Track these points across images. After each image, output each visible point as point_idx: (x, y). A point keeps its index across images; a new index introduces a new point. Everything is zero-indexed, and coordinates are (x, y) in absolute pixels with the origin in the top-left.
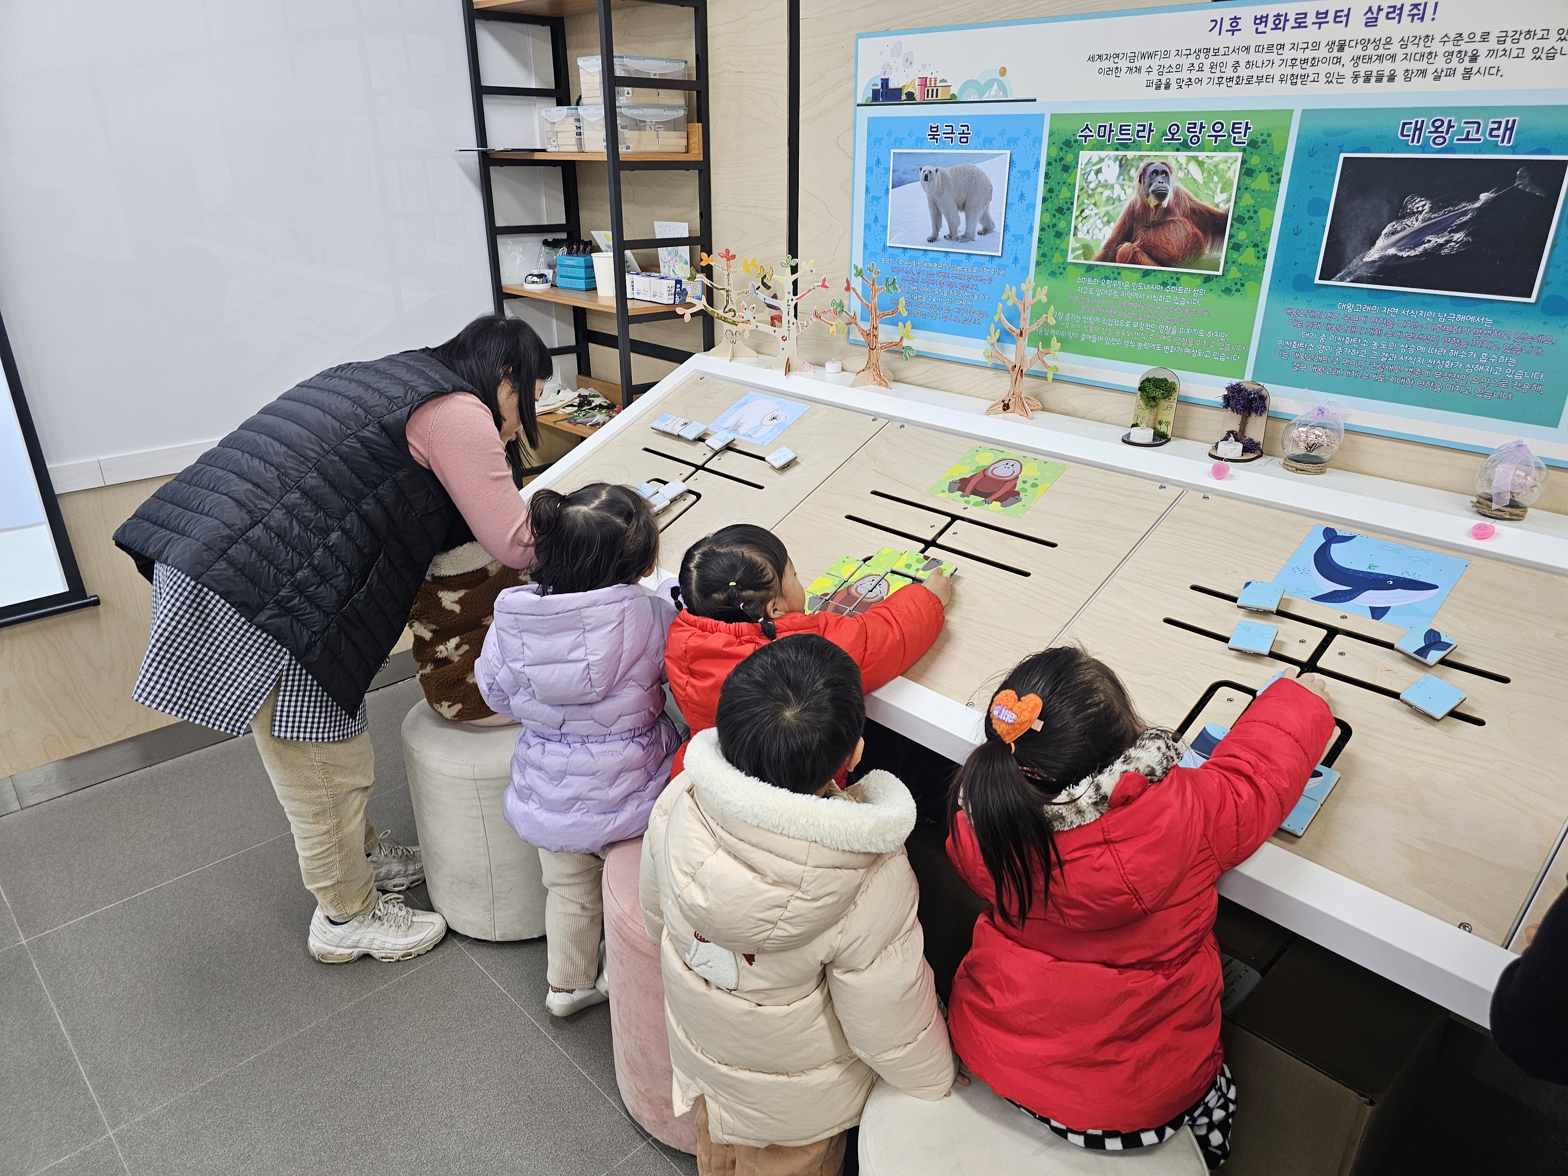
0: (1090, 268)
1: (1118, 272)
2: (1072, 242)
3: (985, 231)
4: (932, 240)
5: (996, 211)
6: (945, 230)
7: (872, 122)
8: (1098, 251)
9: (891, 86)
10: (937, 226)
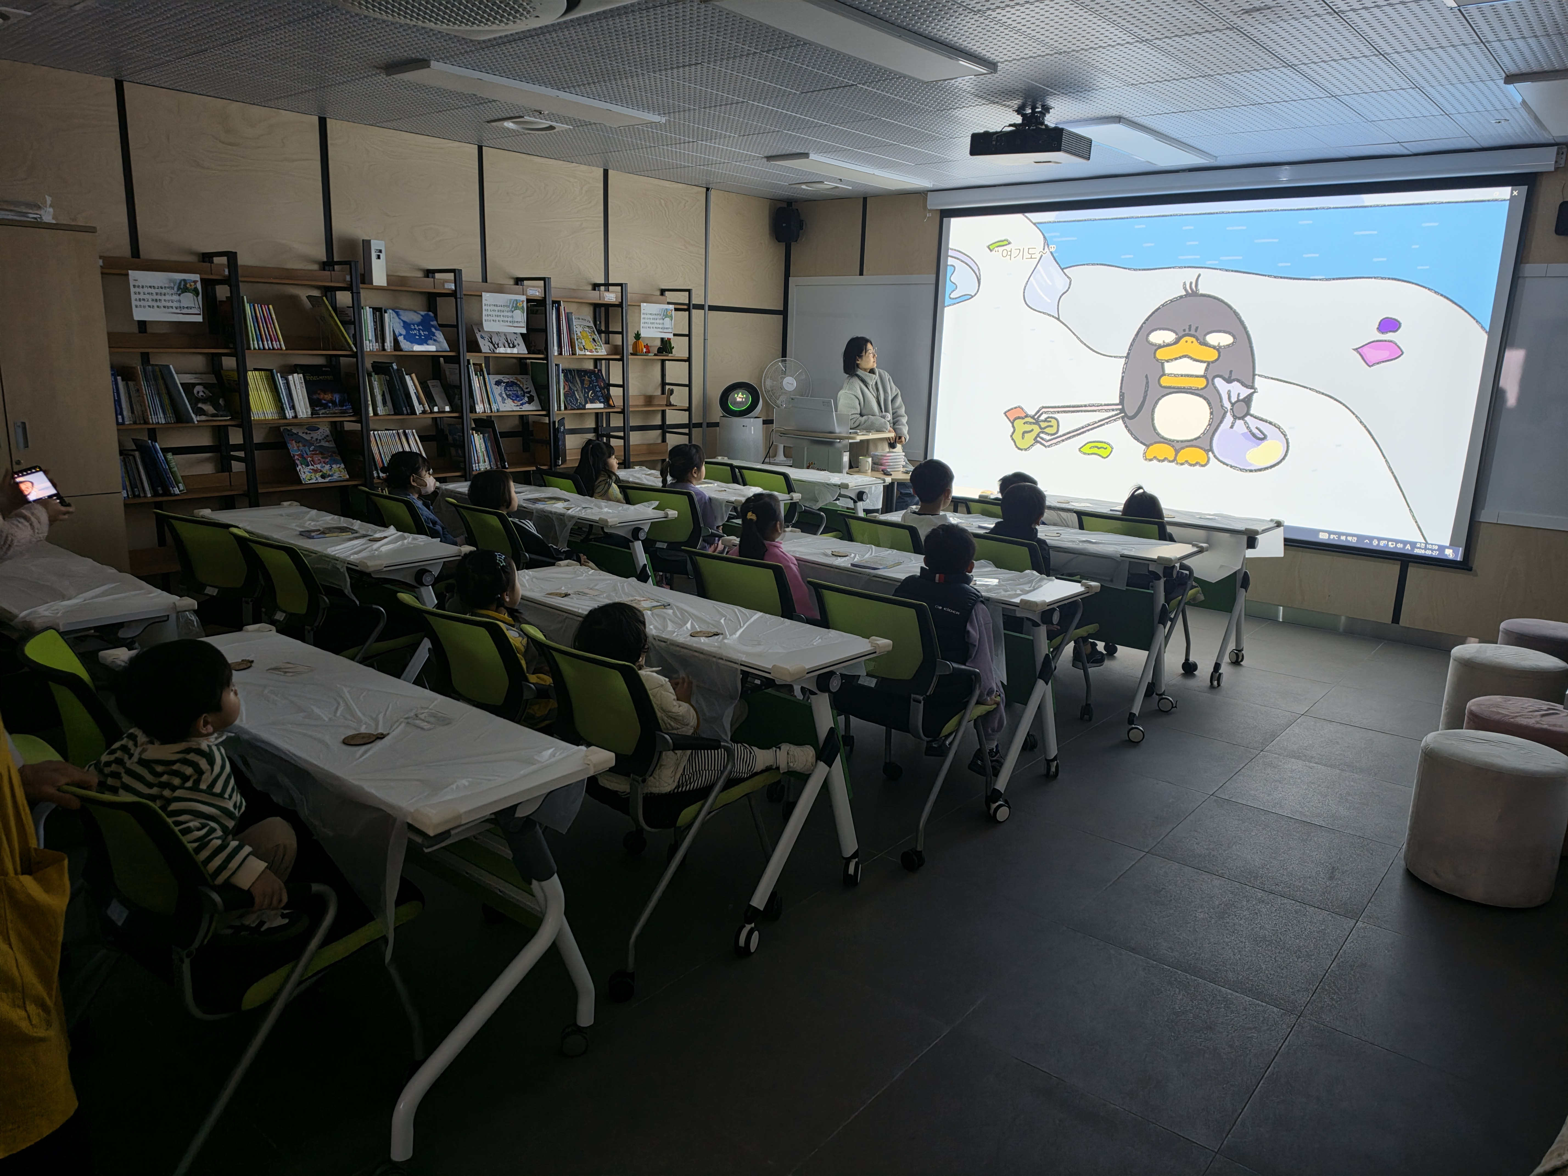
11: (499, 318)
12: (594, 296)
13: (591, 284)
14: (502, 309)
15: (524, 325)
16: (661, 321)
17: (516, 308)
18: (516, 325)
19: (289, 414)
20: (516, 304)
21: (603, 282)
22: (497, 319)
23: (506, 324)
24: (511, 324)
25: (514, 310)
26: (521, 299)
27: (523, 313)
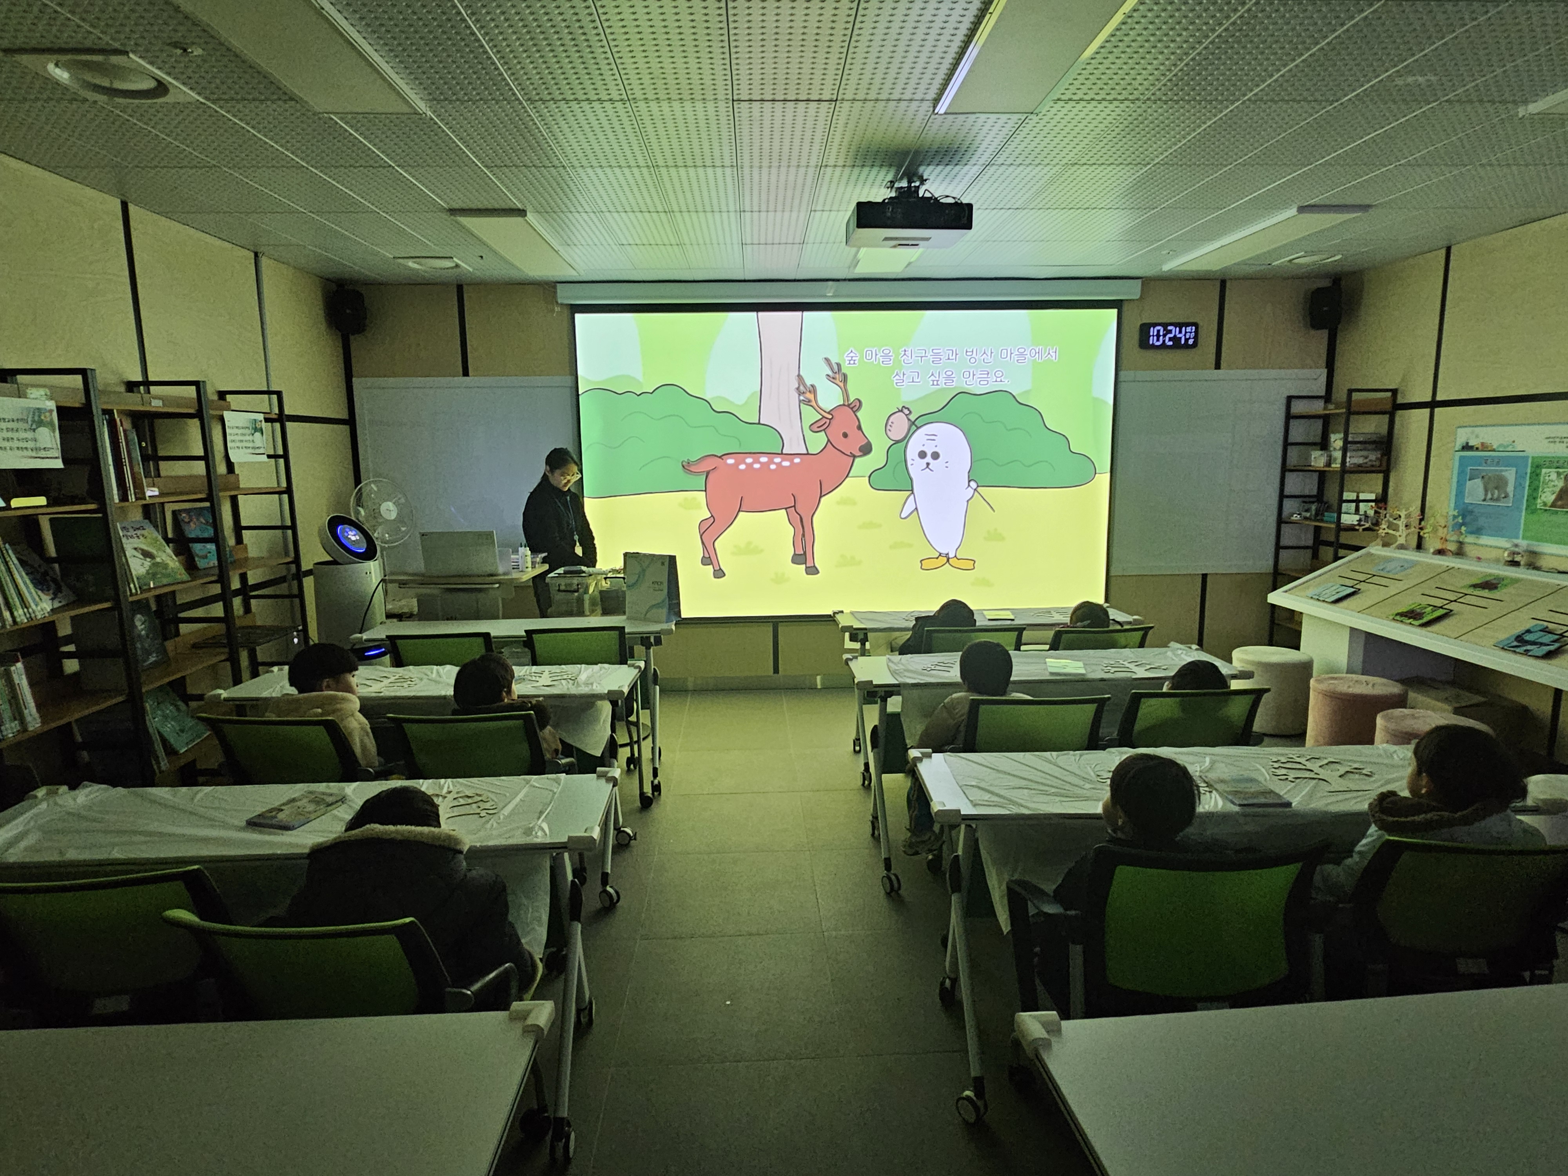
0: (1546, 510)
1: (1557, 512)
2: (1539, 501)
3: (1505, 497)
4: (1484, 500)
5: (1510, 489)
6: (1489, 496)
7: (1461, 458)
8: (1549, 504)
9: (1470, 444)
10: (1486, 495)
11: (9, 444)
12: (134, 402)
13: (124, 383)
14: (15, 425)
15: (58, 453)
16: (251, 438)
17: (40, 423)
18: (43, 454)
20: (40, 416)
21: (140, 379)
23: (25, 453)
24: (34, 454)
25: (34, 426)
26: (48, 408)
27: (54, 431)
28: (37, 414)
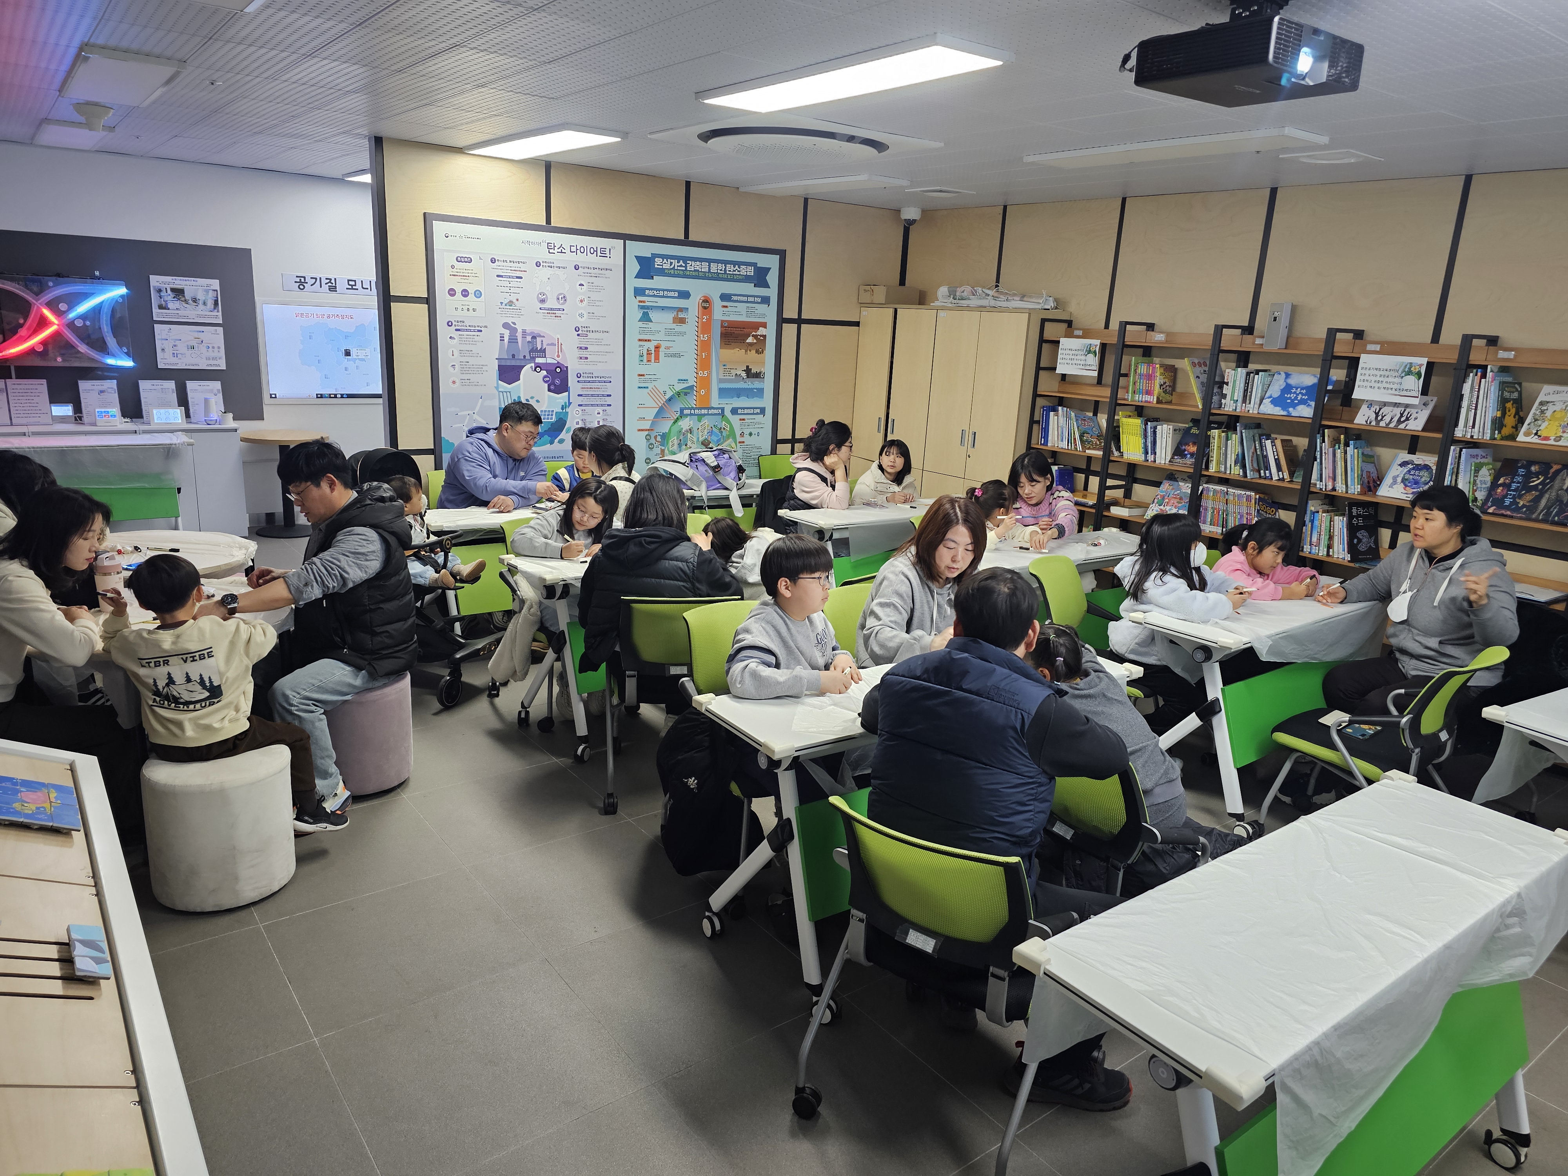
11: (1380, 385)
14: (1387, 373)
17: (1409, 373)
18: (1407, 393)
19: (1150, 458)
20: (1410, 368)
22: (1377, 385)
23: (1390, 391)
24: (1397, 393)
25: (1403, 375)
26: (1419, 363)
27: (1419, 378)
28: (1408, 367)
